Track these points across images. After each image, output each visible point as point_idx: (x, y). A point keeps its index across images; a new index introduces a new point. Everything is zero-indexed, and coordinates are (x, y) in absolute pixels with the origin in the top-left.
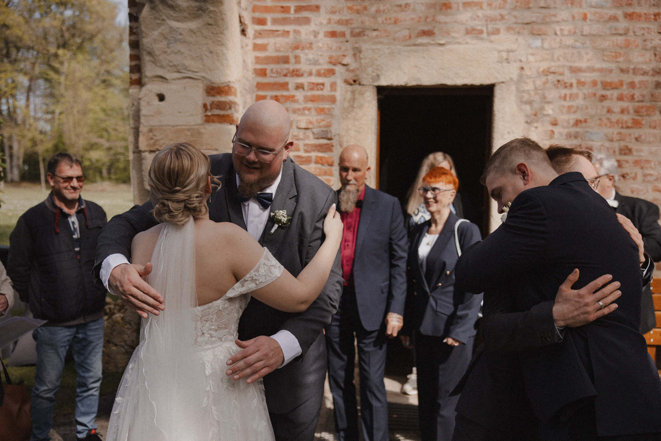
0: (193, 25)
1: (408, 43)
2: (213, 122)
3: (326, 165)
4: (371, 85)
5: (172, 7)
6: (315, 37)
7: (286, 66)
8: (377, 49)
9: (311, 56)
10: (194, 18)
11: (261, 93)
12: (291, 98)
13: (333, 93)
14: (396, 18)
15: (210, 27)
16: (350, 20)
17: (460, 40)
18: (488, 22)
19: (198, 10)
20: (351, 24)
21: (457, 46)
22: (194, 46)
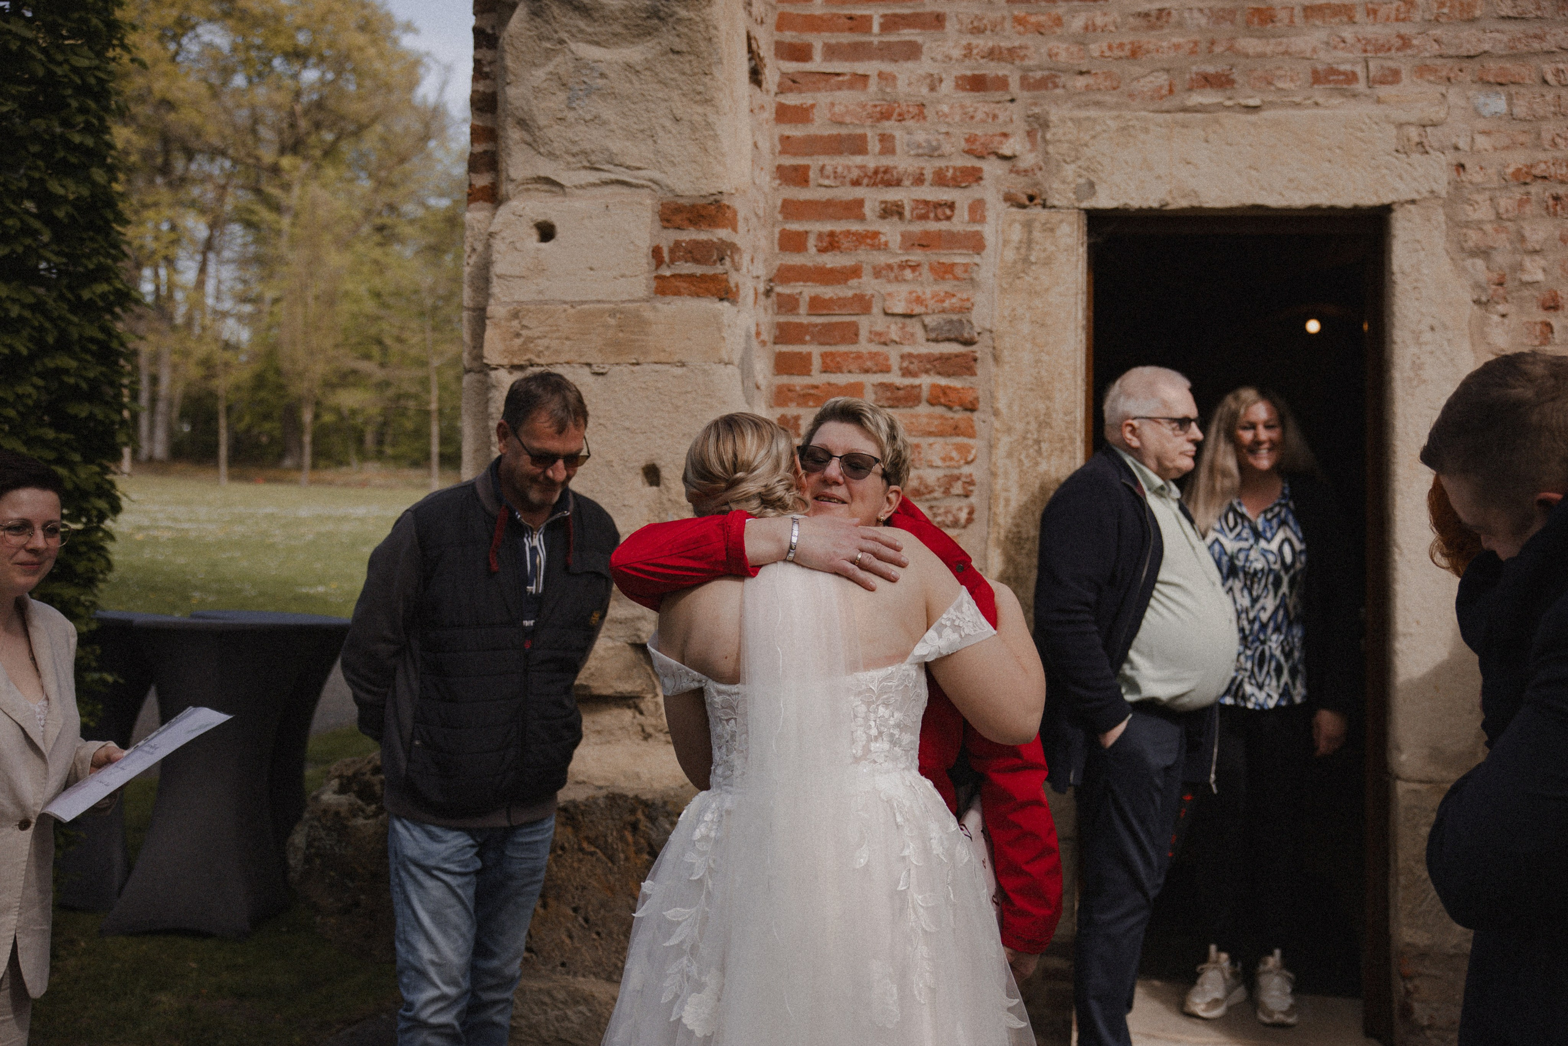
0: (635, 53)
1: (1166, 105)
2: (677, 293)
3: (957, 408)
4: (1074, 208)
5: (585, 11)
6: (932, 89)
7: (858, 160)
8: (1088, 118)
9: (921, 137)
10: (638, 36)
11: (795, 227)
12: (870, 239)
13: (977, 228)
14: (1136, 44)
15: (675, 57)
16: (1021, 47)
17: (1297, 99)
18: (1369, 55)
19: (648, 17)
20: (1023, 58)
21: (1292, 112)
22: (634, 103)
